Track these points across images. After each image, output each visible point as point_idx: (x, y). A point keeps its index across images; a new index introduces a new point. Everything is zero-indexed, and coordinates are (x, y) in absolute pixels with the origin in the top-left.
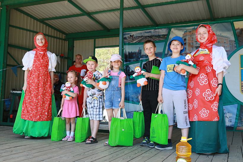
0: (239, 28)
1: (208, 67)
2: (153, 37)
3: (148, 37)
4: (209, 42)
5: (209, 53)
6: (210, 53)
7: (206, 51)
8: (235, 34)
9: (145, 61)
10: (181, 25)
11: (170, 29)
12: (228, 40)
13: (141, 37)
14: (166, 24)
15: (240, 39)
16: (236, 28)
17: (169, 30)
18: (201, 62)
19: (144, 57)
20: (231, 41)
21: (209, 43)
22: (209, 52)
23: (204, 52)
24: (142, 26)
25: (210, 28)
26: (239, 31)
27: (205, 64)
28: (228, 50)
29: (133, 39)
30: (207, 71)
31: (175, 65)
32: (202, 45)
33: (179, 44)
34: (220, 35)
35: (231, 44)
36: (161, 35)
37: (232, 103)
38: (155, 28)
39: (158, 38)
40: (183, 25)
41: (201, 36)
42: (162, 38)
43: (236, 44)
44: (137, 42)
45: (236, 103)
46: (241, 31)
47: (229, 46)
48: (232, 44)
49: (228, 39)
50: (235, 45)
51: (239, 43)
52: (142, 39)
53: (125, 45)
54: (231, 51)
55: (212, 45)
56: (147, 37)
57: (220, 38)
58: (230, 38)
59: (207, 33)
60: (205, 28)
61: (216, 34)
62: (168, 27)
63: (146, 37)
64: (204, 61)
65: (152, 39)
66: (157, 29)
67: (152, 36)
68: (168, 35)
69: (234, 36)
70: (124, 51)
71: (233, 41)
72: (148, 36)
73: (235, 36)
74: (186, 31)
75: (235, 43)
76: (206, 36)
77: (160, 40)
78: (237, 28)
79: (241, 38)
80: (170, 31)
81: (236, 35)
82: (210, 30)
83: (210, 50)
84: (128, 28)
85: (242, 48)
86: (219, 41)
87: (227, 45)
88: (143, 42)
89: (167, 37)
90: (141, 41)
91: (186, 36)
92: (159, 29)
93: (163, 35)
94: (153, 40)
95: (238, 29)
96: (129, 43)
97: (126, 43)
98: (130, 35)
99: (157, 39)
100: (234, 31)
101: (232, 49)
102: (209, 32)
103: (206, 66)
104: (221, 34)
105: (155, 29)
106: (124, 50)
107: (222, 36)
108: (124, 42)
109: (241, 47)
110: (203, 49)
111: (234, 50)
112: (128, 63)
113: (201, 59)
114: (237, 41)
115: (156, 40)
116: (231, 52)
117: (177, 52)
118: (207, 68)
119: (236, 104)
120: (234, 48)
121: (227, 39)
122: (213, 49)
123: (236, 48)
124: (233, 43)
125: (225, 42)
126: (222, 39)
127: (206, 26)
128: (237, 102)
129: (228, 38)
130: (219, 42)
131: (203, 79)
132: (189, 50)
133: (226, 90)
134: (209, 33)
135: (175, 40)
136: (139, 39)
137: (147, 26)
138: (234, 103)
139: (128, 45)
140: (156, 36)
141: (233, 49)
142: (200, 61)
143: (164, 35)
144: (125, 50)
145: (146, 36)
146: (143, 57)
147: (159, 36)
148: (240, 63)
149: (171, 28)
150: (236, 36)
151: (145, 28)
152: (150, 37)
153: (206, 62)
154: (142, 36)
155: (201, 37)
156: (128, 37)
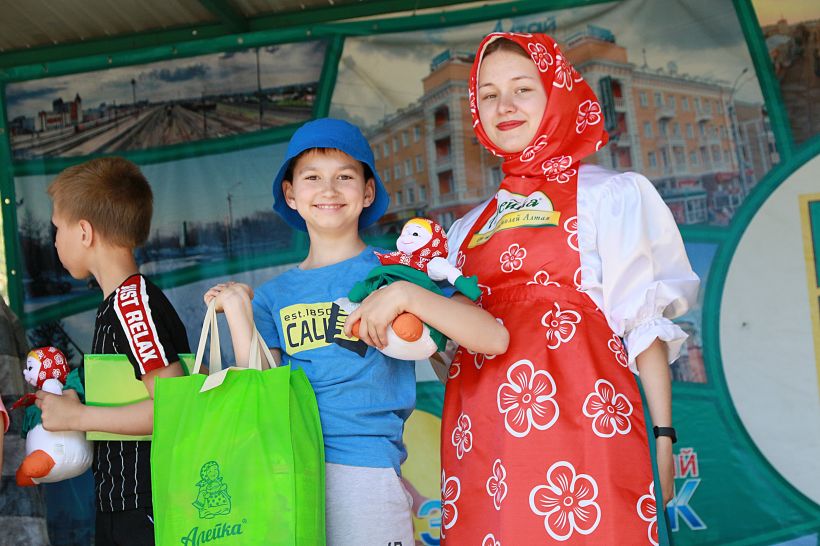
0: (783, 22)
1: (558, 314)
2: (220, 107)
3: (183, 111)
4: (556, 146)
5: (554, 218)
6: (562, 221)
7: (541, 210)
8: (761, 60)
9: (176, 279)
10: (409, 14)
11: (336, 46)
12: (719, 102)
13: (136, 115)
14: (308, 9)
15: (798, 93)
16: (763, 23)
17: (329, 49)
18: (513, 283)
19: (168, 257)
20: (739, 111)
21: (558, 154)
22: (558, 214)
23: (522, 214)
24: (138, 28)
25: (554, 53)
26: (784, 40)
27: (538, 294)
28: (730, 170)
29: (78, 131)
30: (552, 342)
31: (335, 308)
32: (514, 171)
33: (347, 172)
34: (666, 70)
35: (741, 132)
36: (274, 92)
37: (783, 532)
38: (228, 40)
39: (254, 115)
40: (419, 12)
41: (502, 109)
42: (281, 110)
43: (773, 126)
44: (110, 150)
45: (808, 526)
46: (799, 42)
47: (732, 146)
48: (752, 130)
49: (725, 98)
50: (771, 134)
51: (792, 125)
52: (143, 126)
53: (22, 174)
54: (744, 176)
55: (576, 166)
56: (180, 111)
57: (671, 95)
58: (732, 92)
59: (539, 88)
60: (524, 60)
61: (645, 66)
62: (319, 30)
63: (169, 109)
64: (529, 276)
65: (215, 119)
66: (244, 48)
67: (211, 98)
68: (326, 87)
69: (759, 75)
70: (20, 221)
71: (756, 106)
72: (187, 105)
73: (765, 73)
74: (446, 56)
75: (767, 120)
76: (533, 109)
77: (275, 129)
78: (774, 22)
79: (802, 88)
80: (333, 57)
81: (772, 68)
82: (555, 67)
83: (565, 200)
84: (33, 49)
85: (814, 155)
86: (667, 114)
87: (717, 142)
88: (149, 150)
89: (316, 102)
90: (138, 144)
91: (448, 87)
92: (257, 47)
93: (290, 90)
94: (224, 124)
95: (775, 30)
96: (49, 158)
97: (28, 157)
98: (58, 103)
99: (252, 123)
100: (756, 41)
101: (750, 164)
102: (547, 79)
103: (546, 304)
104: (672, 64)
105: (231, 50)
106: (20, 213)
107: (683, 81)
108: (15, 153)
109: (811, 149)
110: (519, 198)
111: (766, 170)
112: (54, 301)
113: (512, 259)
114: (776, 109)
115: (239, 124)
116: (748, 188)
117: (340, 231)
118: (550, 319)
119: (809, 532)
120: (764, 160)
121: (714, 96)
122: (580, 190)
123: (776, 158)
124: (758, 121)
125: (703, 122)
126: (684, 97)
127: (527, 41)
128: (809, 518)
129: (721, 91)
130: (665, 120)
131: (525, 399)
132: (470, 184)
133: (737, 446)
134: (548, 88)
135: (322, 150)
136: (122, 129)
137: (170, 29)
138: (794, 530)
139: (48, 172)
140: (240, 100)
141: (757, 161)
142: (505, 277)
143: (296, 92)
144: (29, 214)
145: (173, 104)
146: (157, 258)
147: (261, 100)
148: (811, 255)
149: (343, 37)
150: (768, 79)
151: (159, 44)
152: (196, 110)
153: (542, 281)
154: (141, 106)
155: (500, 115)
156: (42, 114)
